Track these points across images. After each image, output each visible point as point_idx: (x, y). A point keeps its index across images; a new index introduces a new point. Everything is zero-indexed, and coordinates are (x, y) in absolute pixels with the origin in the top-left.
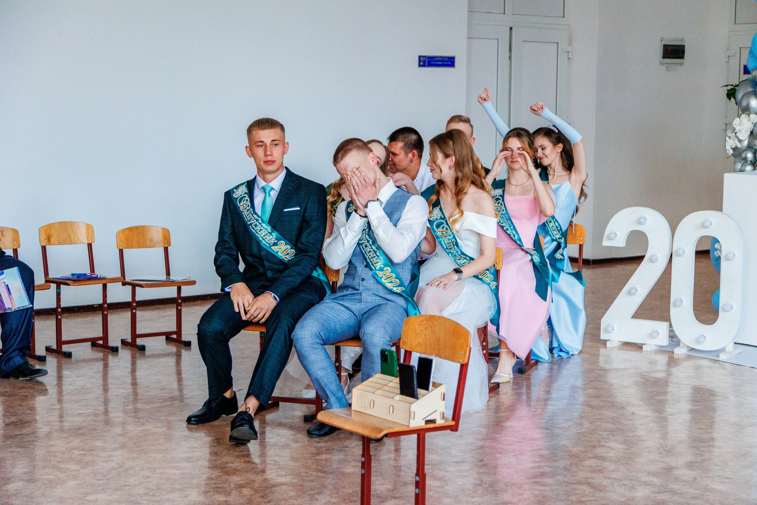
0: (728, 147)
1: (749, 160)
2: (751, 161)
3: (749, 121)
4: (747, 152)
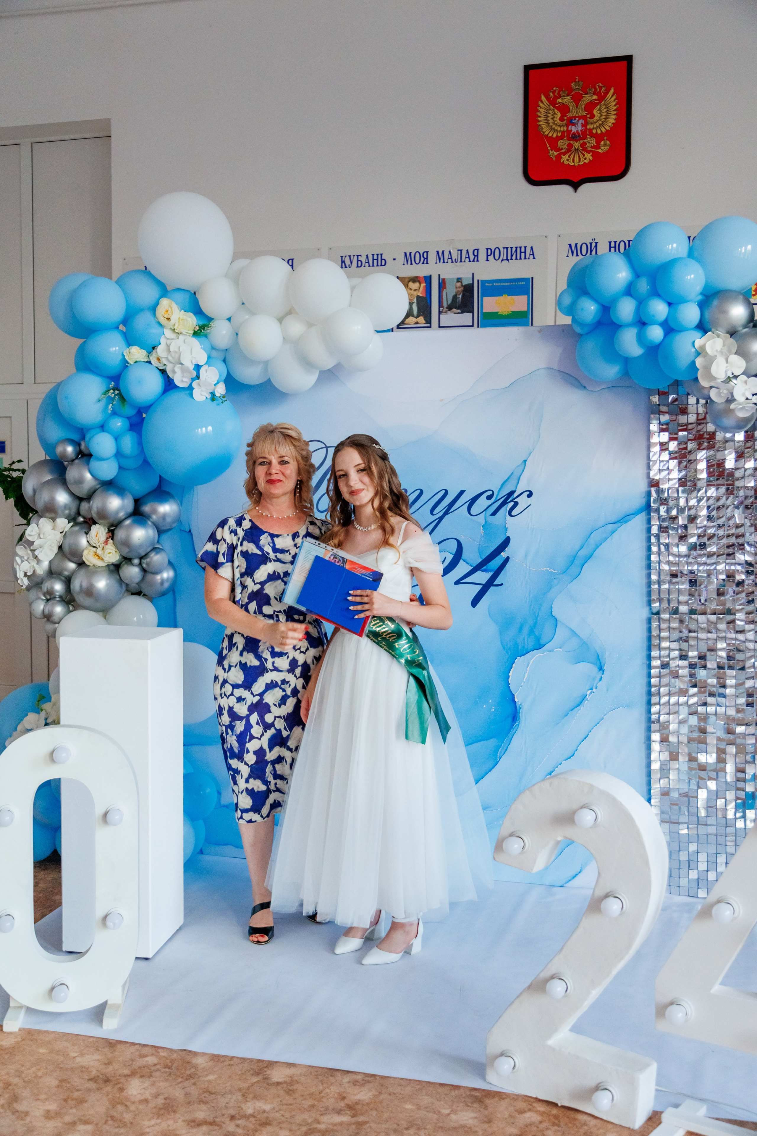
0: (20, 574)
1: (58, 594)
2: (60, 597)
3: (53, 529)
4: (53, 580)
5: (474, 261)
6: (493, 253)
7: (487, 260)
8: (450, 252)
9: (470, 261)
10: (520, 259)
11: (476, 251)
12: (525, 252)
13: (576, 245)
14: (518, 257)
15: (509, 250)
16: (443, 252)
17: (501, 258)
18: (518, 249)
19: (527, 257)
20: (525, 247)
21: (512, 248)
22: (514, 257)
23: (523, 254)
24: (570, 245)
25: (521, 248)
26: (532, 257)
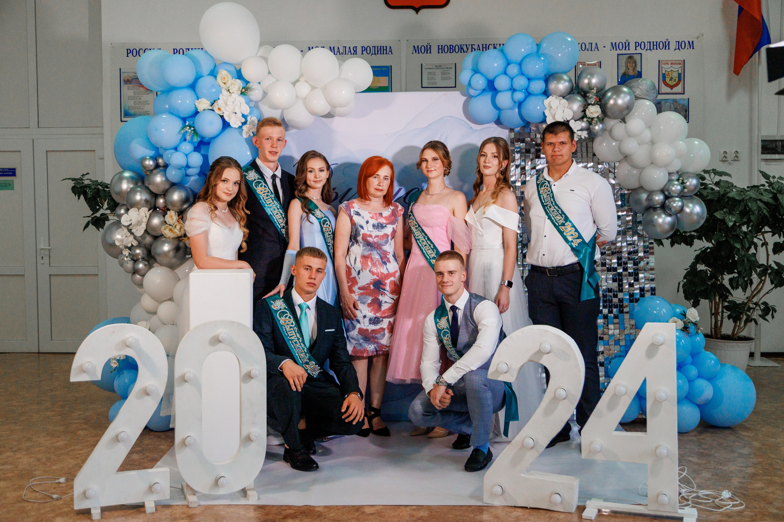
2: (143, 259)
4: (137, 248)
5: (354, 54)
6: (366, 49)
7: (362, 54)
8: (338, 48)
9: (351, 54)
10: (383, 54)
11: (355, 48)
12: (386, 50)
13: (418, 46)
14: (382, 53)
15: (376, 48)
16: (334, 48)
17: (371, 53)
18: (382, 48)
19: (388, 53)
20: (386, 47)
21: (378, 47)
22: (379, 53)
23: (385, 51)
24: (414, 47)
25: (383, 47)
26: (390, 53)
